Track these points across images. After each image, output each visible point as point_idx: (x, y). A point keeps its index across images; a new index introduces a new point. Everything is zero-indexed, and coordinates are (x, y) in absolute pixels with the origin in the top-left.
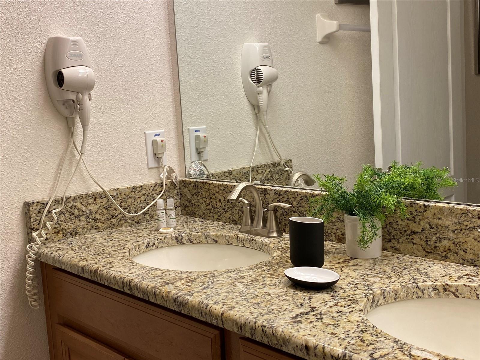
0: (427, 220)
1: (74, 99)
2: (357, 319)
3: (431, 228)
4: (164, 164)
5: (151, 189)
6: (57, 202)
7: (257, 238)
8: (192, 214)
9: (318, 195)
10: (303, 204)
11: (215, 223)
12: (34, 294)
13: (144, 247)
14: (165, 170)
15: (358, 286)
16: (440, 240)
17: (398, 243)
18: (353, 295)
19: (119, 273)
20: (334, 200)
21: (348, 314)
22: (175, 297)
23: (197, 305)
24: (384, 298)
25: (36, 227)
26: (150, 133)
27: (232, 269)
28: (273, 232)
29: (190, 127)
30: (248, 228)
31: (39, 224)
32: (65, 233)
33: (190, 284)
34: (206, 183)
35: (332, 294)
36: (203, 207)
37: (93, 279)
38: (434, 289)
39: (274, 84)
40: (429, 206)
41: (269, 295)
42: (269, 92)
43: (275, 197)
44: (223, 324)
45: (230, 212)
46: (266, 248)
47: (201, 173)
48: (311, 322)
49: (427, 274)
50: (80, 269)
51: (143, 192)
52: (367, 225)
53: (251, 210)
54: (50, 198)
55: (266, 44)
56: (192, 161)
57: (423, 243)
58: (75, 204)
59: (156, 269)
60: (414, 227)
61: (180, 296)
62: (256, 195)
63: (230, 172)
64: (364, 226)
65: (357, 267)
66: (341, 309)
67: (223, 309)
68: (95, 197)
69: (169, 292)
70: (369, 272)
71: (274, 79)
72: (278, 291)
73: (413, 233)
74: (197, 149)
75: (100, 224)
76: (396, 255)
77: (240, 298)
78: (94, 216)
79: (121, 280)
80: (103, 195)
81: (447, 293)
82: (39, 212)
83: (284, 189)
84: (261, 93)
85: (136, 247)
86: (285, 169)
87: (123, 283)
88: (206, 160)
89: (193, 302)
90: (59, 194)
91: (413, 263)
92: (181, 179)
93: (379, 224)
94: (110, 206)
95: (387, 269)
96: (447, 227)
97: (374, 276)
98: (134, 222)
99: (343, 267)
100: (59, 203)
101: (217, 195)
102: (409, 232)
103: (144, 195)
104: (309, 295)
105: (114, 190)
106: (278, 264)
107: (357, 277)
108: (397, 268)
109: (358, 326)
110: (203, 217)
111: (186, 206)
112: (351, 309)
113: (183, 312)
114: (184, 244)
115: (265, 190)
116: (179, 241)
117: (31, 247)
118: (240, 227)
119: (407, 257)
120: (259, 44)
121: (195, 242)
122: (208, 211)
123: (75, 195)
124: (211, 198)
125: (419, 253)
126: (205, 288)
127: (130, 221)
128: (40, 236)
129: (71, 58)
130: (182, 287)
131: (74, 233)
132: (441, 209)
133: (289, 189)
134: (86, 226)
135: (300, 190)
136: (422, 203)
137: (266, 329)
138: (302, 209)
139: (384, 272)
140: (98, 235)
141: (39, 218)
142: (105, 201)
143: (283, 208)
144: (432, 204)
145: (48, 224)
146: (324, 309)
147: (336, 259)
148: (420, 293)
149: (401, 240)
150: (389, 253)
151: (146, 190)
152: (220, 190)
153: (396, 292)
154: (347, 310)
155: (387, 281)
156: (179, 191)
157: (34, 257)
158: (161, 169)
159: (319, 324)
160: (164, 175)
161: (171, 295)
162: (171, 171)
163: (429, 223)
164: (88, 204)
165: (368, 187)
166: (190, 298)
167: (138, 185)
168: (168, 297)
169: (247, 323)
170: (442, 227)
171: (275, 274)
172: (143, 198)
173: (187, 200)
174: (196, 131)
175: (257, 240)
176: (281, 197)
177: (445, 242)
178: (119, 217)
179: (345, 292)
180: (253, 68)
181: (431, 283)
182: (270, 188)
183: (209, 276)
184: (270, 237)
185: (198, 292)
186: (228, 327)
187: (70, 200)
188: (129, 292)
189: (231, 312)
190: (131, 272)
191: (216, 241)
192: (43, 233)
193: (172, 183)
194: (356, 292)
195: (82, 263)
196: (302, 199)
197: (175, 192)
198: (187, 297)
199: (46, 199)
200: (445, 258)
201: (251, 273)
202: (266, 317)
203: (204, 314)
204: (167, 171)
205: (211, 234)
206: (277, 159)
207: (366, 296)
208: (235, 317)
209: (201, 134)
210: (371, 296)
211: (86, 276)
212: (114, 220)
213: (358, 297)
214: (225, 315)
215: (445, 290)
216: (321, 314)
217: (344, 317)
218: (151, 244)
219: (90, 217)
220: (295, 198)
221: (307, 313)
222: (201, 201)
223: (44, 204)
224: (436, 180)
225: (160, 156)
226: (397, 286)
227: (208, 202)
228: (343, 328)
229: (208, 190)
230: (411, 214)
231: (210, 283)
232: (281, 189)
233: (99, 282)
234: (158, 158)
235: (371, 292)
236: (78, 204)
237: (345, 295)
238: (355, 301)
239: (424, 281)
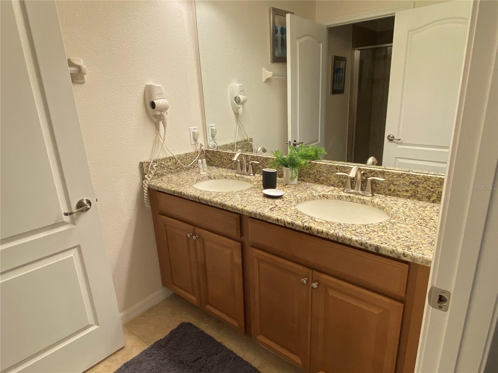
0: (316, 169)
1: (160, 114)
2: (294, 209)
3: (317, 172)
4: (198, 142)
5: (193, 154)
6: (154, 162)
7: (245, 176)
8: (212, 165)
9: (271, 158)
10: (264, 162)
11: (224, 169)
12: (148, 202)
13: (195, 181)
14: (199, 145)
15: (291, 196)
16: (321, 176)
17: (304, 178)
18: (290, 200)
19: (192, 193)
20: (280, 161)
21: (290, 207)
22: (220, 203)
23: (230, 206)
24: (301, 200)
25: (146, 173)
26: (192, 128)
27: (239, 190)
28: (251, 173)
29: (209, 125)
30: (240, 172)
31: (147, 172)
32: (158, 175)
33: (224, 197)
34: (218, 151)
35: (282, 199)
36: (217, 162)
37: (179, 196)
38: (319, 196)
39: (245, 103)
40: (317, 163)
41: (258, 201)
42: (243, 107)
43: (252, 158)
44: (242, 212)
45: (230, 165)
46: (249, 180)
47: (214, 147)
48: (277, 211)
49: (316, 190)
50: (172, 192)
51: (190, 156)
52: (293, 172)
53: (241, 164)
54: (151, 160)
55: (241, 84)
56: (210, 140)
57: (314, 178)
58: (162, 162)
59: (207, 191)
60: (311, 172)
61: (223, 202)
62: (243, 158)
63: (226, 145)
64: (292, 172)
65: (289, 188)
66: (287, 205)
67: (242, 207)
68: (170, 159)
69: (217, 201)
70: (294, 190)
71: (245, 101)
72: (261, 199)
73: (310, 174)
74: (212, 135)
75: (173, 171)
76: (303, 183)
77: (247, 203)
78: (170, 167)
79: (194, 196)
80: (173, 158)
81: (324, 197)
82: (147, 166)
83: (256, 155)
84: (239, 108)
85: (192, 181)
86: (250, 143)
87: (195, 197)
88: (216, 140)
89: (229, 205)
90: (155, 157)
91: (310, 186)
92: (206, 149)
93: (297, 171)
94: (176, 162)
95: (301, 189)
96: (324, 172)
97: (296, 192)
98: (187, 169)
99: (283, 188)
100: (155, 162)
101: (224, 157)
102: (308, 173)
103: (190, 157)
104: (273, 200)
105: (178, 155)
106: (257, 188)
107: (290, 192)
108: (304, 188)
109: (295, 211)
110: (217, 166)
111: (209, 161)
112: (290, 205)
113: (224, 208)
114: (212, 179)
115: (247, 155)
116: (210, 178)
117: (145, 182)
118: (236, 171)
119: (307, 183)
120: (238, 85)
121: (216, 178)
122: (219, 164)
123: (162, 158)
124: (221, 158)
125: (312, 182)
126: (231, 199)
127: (185, 169)
128: (149, 177)
129: (158, 95)
130: (221, 199)
131: (162, 175)
132: (322, 164)
133: (258, 155)
134: (167, 172)
135: (263, 156)
136: (314, 162)
137: (261, 214)
138: (264, 164)
139: (300, 190)
140: (172, 175)
141: (147, 169)
142: (174, 160)
143: (255, 163)
144: (318, 162)
145: (152, 171)
146: (281, 206)
147: (280, 185)
148: (314, 198)
149: (305, 177)
150: (300, 182)
151: (191, 155)
152: (226, 155)
153: (305, 198)
154: (289, 205)
155: (301, 194)
156: (205, 155)
157: (147, 186)
158: (197, 145)
159: (280, 211)
160: (198, 148)
161: (218, 202)
162: (201, 145)
163: (317, 170)
164: (167, 162)
165: (294, 157)
166: (227, 203)
167: (188, 153)
168: (217, 203)
169: (253, 212)
170: (322, 172)
171: (258, 192)
172: (190, 158)
173: (209, 159)
174: (211, 127)
175: (245, 177)
176: (254, 158)
177: (322, 178)
178: (180, 167)
179: (287, 199)
180: (236, 96)
181: (318, 194)
182: (249, 154)
183: (231, 193)
184: (250, 176)
185: (229, 201)
186: (245, 214)
187: (160, 160)
188: (198, 201)
189: (246, 208)
190: (197, 193)
191: (226, 178)
192: (150, 176)
193: (202, 151)
194: (291, 199)
195: (173, 189)
196: (264, 160)
197: (204, 155)
198: (226, 203)
199: (149, 161)
200: (322, 184)
201: (248, 192)
202: (260, 209)
203: (234, 209)
204: (200, 146)
205: (224, 174)
206: (246, 138)
207: (295, 200)
208: (247, 210)
209: (214, 128)
210: (297, 200)
211: (176, 194)
212: (178, 169)
213: (292, 200)
214: (243, 209)
215: (323, 196)
216: (280, 207)
217: (289, 208)
218: (198, 180)
219: (169, 168)
220: (260, 159)
221: (275, 207)
222: (216, 159)
223: (149, 163)
224: (319, 152)
225: (196, 139)
226: (306, 195)
227: (219, 160)
228: (290, 212)
229: (220, 154)
230: (310, 166)
231: (233, 197)
232: (254, 155)
233: (183, 197)
234: (195, 140)
235: (297, 198)
236: (163, 162)
237: (287, 200)
238: (291, 202)
239: (315, 193)
